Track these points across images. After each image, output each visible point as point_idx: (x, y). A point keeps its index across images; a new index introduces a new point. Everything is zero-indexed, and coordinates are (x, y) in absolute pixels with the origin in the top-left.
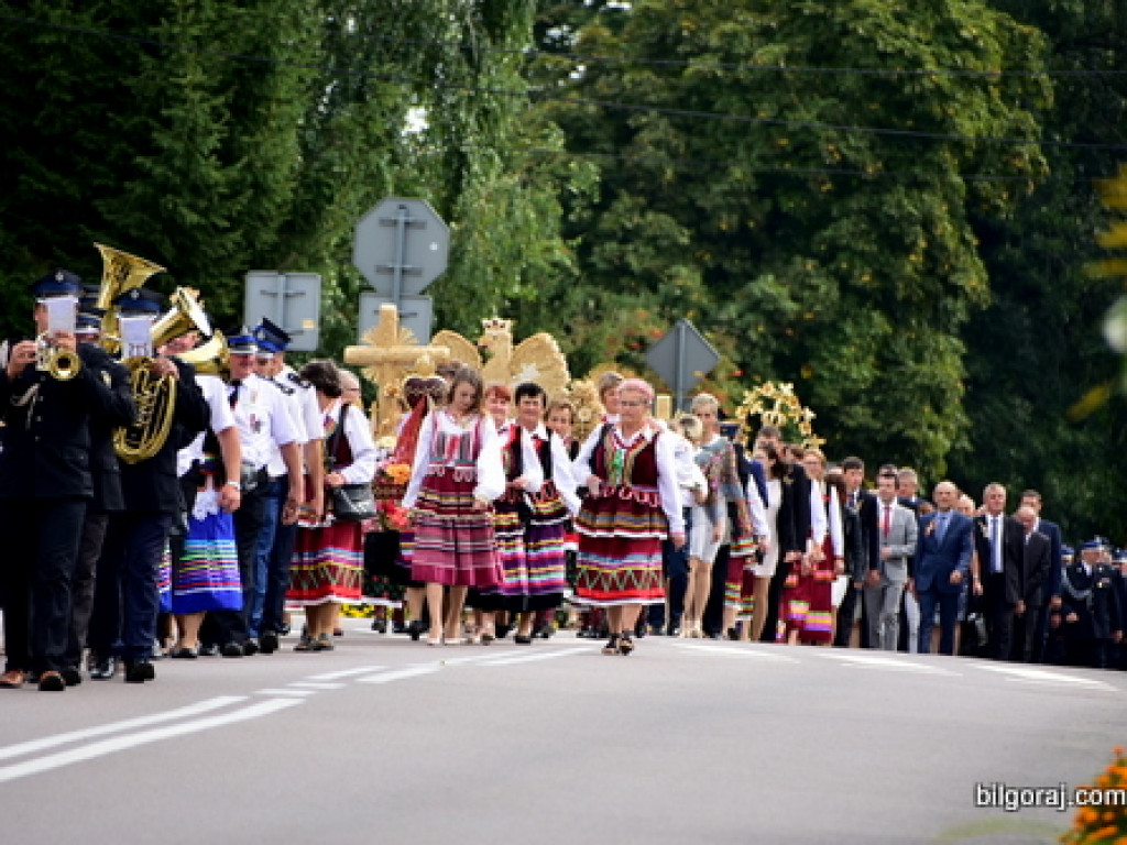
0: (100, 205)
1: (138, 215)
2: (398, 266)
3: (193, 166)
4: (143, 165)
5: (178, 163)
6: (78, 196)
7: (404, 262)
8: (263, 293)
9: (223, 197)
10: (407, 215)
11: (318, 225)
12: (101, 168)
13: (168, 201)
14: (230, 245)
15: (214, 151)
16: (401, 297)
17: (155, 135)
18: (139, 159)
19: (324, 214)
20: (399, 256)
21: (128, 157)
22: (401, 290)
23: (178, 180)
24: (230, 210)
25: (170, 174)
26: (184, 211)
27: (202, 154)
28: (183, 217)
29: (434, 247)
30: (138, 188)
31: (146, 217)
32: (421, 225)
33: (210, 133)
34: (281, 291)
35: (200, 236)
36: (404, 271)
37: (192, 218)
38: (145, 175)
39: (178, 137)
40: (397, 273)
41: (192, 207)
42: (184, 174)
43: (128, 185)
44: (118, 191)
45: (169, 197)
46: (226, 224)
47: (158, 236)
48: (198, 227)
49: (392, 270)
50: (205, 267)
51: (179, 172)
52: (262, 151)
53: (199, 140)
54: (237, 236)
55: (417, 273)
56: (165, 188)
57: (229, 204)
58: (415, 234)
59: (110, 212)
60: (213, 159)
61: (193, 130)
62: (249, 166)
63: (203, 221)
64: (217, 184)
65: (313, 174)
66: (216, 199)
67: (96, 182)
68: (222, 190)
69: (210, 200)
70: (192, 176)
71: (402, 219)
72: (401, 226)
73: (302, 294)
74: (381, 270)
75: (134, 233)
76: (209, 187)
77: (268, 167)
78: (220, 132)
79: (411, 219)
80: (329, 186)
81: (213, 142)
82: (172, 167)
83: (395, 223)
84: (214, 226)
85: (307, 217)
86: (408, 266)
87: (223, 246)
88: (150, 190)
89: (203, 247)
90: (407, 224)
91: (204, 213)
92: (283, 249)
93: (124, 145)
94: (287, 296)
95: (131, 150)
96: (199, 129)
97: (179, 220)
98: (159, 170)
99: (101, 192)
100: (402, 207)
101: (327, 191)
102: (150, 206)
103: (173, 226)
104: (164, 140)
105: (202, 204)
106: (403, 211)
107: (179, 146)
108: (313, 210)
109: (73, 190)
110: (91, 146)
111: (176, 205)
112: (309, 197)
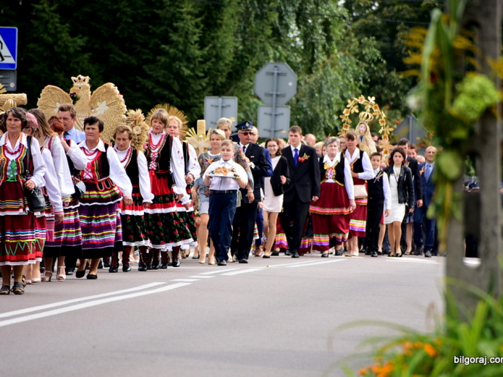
0: (145, 67)
1: (163, 71)
2: (275, 93)
3: (187, 49)
4: (164, 48)
5: (181, 47)
6: (136, 64)
7: (277, 91)
8: (212, 106)
9: (201, 63)
10: (278, 70)
11: (242, 76)
12: (147, 51)
13: (177, 64)
14: (204, 84)
15: (196, 42)
16: (276, 107)
17: (171, 34)
18: (163, 46)
19: (245, 70)
20: (275, 88)
21: (158, 45)
22: (276, 103)
23: (180, 55)
24: (204, 69)
25: (177, 52)
26: (184, 69)
27: (192, 44)
28: (183, 72)
29: (290, 84)
30: (163, 59)
31: (166, 72)
32: (285, 74)
33: (195, 34)
34: (220, 105)
35: (191, 81)
36: (277, 95)
37: (187, 72)
38: (166, 54)
39: (180, 36)
40: (274, 96)
41: (187, 67)
42: (184, 52)
43: (158, 58)
44: (154, 61)
45: (177, 63)
46: (202, 75)
47: (172, 81)
48: (190, 76)
49: (272, 95)
50: (193, 95)
51: (181, 51)
52: (220, 40)
53: (190, 37)
54: (206, 80)
55: (283, 96)
56: (175, 59)
57: (203, 66)
58: (281, 78)
59: (150, 71)
60: (197, 46)
61: (187, 33)
62: (214, 47)
63: (192, 74)
64: (197, 57)
65: (239, 53)
66: (197, 63)
67: (144, 57)
68: (200, 59)
69: (195, 65)
70: (188, 53)
71: (276, 72)
72: (276, 75)
73: (229, 106)
74: (267, 95)
75: (161, 79)
76: (195, 58)
77: (223, 47)
78: (200, 33)
79: (280, 72)
80: (247, 58)
81: (196, 38)
82: (178, 49)
83: (273, 74)
84: (197, 76)
85: (237, 72)
86: (279, 93)
87: (201, 85)
88: (168, 60)
89: (192, 85)
90: (278, 74)
91: (192, 70)
92: (228, 86)
93: (156, 40)
94: (222, 107)
95: (160, 42)
96: (190, 32)
97: (182, 73)
98: (172, 51)
99: (147, 62)
100: (276, 67)
101: (246, 60)
102: (168, 67)
103: (179, 76)
104: (174, 37)
105: (192, 66)
106: (276, 68)
107: (181, 40)
108: (240, 69)
109: (134, 61)
110: (142, 41)
111: (180, 66)
112: (239, 63)
